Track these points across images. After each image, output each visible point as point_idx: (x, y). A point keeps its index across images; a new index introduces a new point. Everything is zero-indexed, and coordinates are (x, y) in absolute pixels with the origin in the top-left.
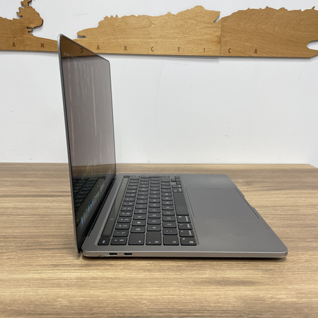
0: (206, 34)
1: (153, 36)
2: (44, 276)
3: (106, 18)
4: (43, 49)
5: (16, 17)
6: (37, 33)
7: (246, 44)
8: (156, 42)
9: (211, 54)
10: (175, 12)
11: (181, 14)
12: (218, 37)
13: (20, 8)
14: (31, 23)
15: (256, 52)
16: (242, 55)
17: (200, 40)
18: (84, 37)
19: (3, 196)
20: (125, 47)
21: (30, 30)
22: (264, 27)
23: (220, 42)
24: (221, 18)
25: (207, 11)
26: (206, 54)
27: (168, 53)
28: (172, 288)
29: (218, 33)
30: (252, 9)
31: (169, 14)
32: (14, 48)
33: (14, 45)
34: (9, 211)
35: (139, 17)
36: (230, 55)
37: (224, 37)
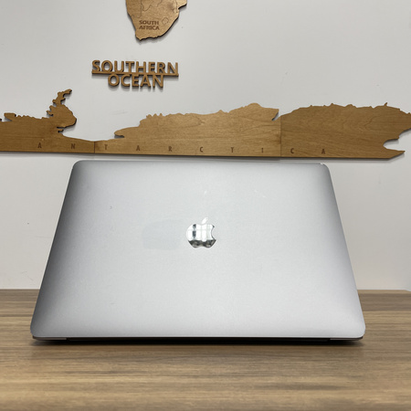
0: (264, 132)
1: (202, 135)
2: (53, 381)
3: (149, 117)
4: (73, 150)
5: (45, 116)
6: (68, 134)
7: (312, 143)
8: (206, 142)
9: (271, 154)
10: (227, 110)
11: (234, 111)
12: (277, 136)
13: (51, 107)
14: (62, 122)
15: (323, 152)
16: (307, 156)
17: (257, 139)
18: (122, 136)
19: (4, 316)
20: (170, 148)
21: (61, 130)
22: (330, 125)
23: (280, 142)
24: (280, 115)
25: (263, 109)
26: (264, 155)
27: (219, 154)
28: (227, 392)
29: (278, 132)
30: (315, 107)
31: (220, 112)
32: (40, 150)
33: (40, 146)
34: (12, 327)
35: (186, 115)
36: (294, 155)
37: (285, 136)
